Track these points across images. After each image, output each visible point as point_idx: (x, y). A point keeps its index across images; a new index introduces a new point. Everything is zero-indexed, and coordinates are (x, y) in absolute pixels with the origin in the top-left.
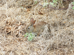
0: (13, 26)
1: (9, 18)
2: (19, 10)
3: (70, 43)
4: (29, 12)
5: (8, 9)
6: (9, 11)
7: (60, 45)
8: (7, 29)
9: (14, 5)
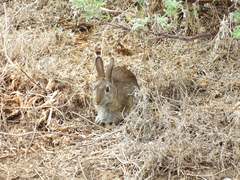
0: (29, 92)
1: (13, 65)
2: (48, 37)
3: (224, 153)
4: (83, 44)
5: (11, 32)
6: (14, 40)
7: (188, 159)
8: (9, 103)
9: (33, 22)
